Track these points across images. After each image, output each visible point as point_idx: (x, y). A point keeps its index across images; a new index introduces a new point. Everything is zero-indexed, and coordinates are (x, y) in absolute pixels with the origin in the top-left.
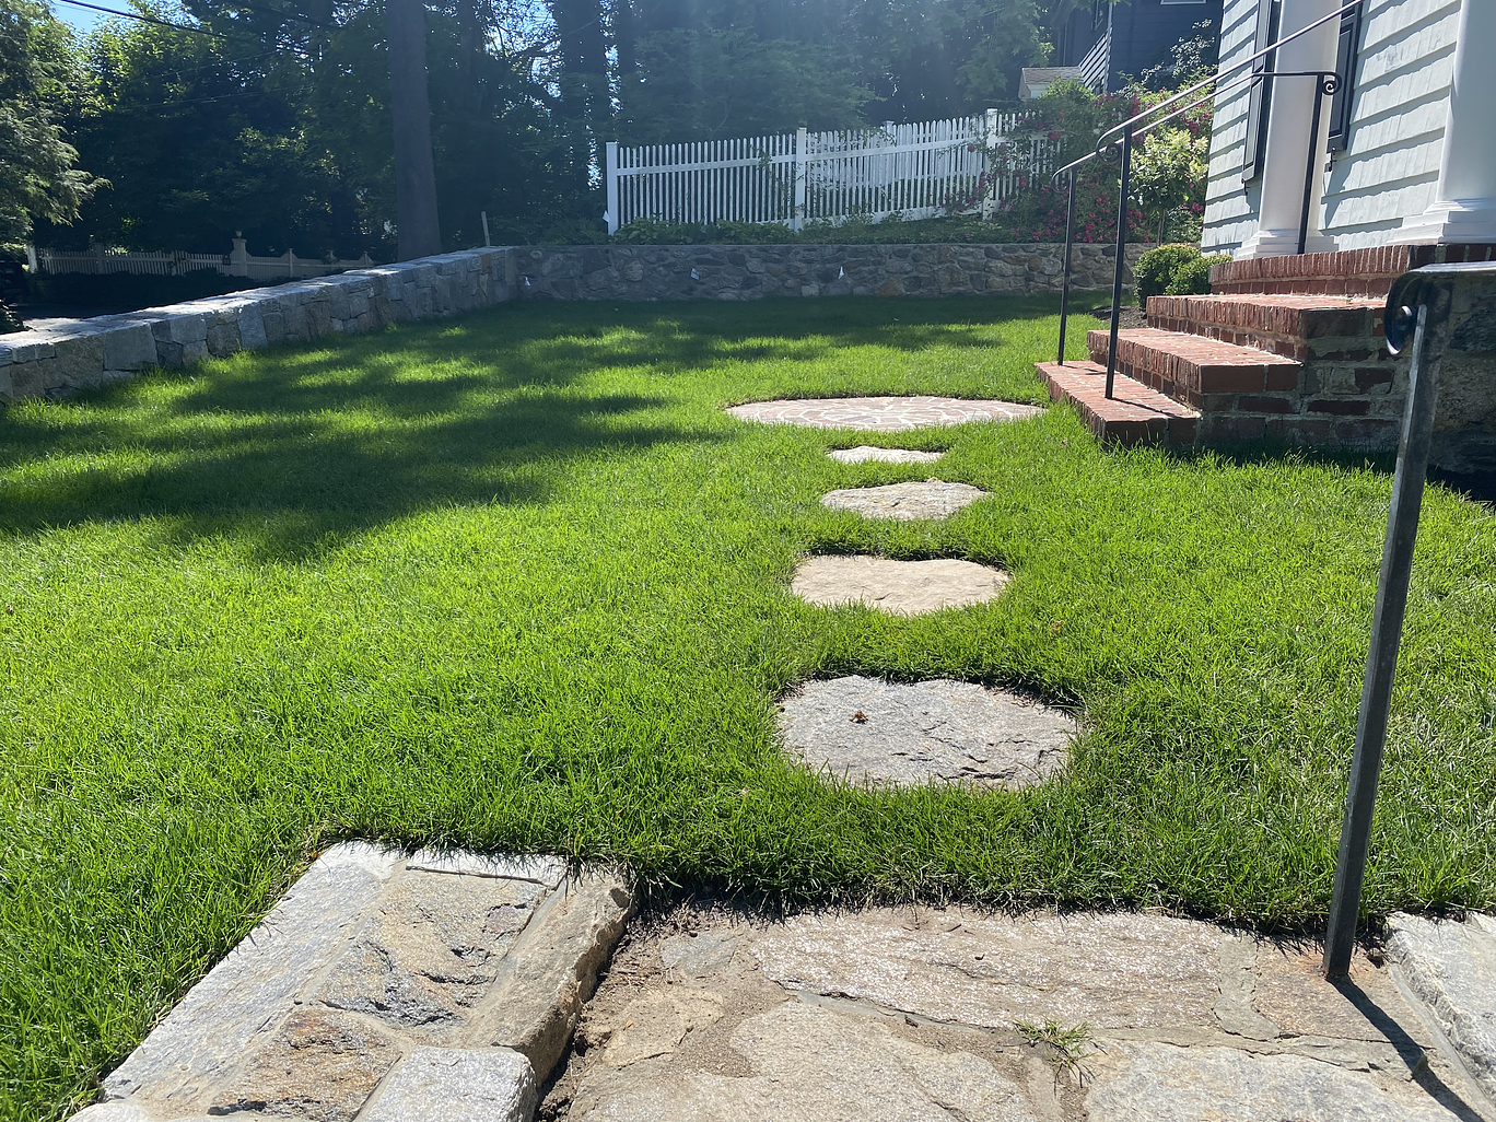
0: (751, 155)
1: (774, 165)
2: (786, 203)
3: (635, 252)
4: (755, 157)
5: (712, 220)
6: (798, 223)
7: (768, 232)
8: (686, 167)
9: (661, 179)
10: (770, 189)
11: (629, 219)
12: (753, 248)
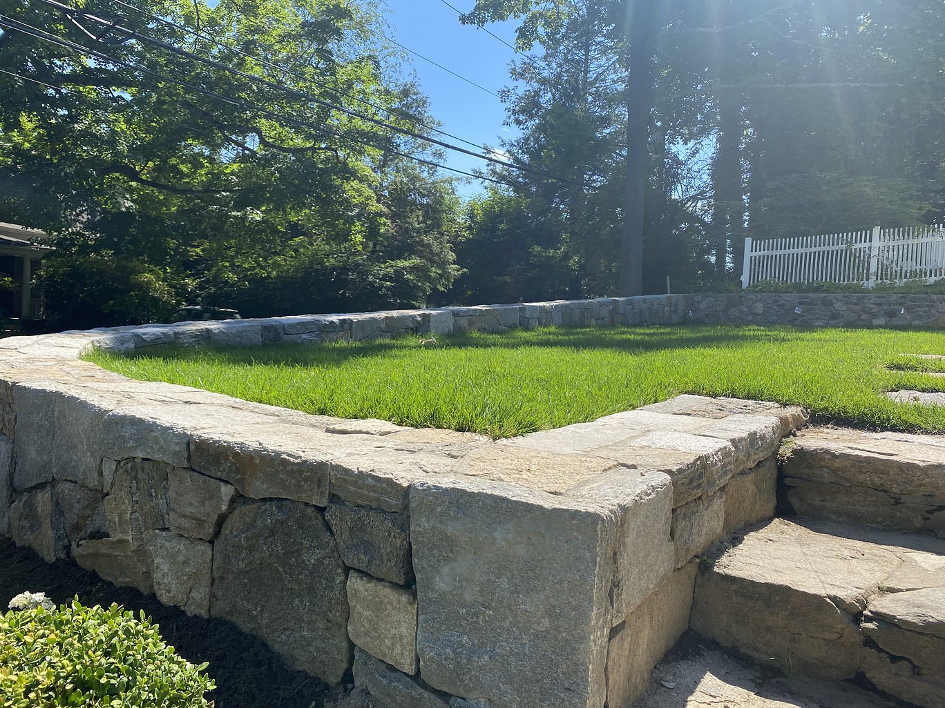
0: (840, 243)
1: (856, 249)
2: (863, 271)
3: (759, 297)
4: (842, 244)
5: (810, 281)
6: (872, 283)
7: (850, 287)
8: (795, 251)
9: (778, 258)
10: (852, 263)
11: (756, 280)
12: (839, 296)
